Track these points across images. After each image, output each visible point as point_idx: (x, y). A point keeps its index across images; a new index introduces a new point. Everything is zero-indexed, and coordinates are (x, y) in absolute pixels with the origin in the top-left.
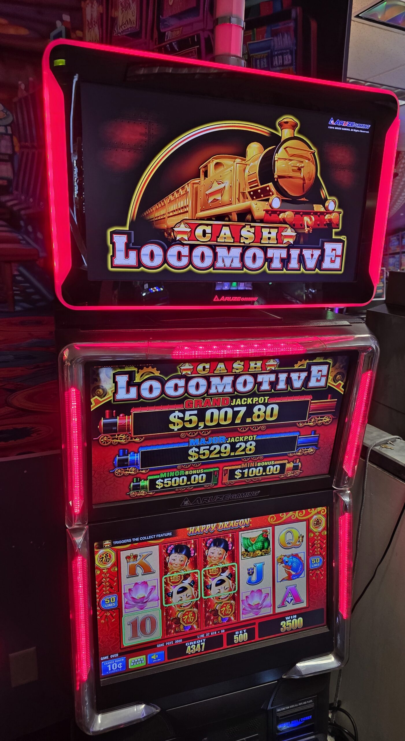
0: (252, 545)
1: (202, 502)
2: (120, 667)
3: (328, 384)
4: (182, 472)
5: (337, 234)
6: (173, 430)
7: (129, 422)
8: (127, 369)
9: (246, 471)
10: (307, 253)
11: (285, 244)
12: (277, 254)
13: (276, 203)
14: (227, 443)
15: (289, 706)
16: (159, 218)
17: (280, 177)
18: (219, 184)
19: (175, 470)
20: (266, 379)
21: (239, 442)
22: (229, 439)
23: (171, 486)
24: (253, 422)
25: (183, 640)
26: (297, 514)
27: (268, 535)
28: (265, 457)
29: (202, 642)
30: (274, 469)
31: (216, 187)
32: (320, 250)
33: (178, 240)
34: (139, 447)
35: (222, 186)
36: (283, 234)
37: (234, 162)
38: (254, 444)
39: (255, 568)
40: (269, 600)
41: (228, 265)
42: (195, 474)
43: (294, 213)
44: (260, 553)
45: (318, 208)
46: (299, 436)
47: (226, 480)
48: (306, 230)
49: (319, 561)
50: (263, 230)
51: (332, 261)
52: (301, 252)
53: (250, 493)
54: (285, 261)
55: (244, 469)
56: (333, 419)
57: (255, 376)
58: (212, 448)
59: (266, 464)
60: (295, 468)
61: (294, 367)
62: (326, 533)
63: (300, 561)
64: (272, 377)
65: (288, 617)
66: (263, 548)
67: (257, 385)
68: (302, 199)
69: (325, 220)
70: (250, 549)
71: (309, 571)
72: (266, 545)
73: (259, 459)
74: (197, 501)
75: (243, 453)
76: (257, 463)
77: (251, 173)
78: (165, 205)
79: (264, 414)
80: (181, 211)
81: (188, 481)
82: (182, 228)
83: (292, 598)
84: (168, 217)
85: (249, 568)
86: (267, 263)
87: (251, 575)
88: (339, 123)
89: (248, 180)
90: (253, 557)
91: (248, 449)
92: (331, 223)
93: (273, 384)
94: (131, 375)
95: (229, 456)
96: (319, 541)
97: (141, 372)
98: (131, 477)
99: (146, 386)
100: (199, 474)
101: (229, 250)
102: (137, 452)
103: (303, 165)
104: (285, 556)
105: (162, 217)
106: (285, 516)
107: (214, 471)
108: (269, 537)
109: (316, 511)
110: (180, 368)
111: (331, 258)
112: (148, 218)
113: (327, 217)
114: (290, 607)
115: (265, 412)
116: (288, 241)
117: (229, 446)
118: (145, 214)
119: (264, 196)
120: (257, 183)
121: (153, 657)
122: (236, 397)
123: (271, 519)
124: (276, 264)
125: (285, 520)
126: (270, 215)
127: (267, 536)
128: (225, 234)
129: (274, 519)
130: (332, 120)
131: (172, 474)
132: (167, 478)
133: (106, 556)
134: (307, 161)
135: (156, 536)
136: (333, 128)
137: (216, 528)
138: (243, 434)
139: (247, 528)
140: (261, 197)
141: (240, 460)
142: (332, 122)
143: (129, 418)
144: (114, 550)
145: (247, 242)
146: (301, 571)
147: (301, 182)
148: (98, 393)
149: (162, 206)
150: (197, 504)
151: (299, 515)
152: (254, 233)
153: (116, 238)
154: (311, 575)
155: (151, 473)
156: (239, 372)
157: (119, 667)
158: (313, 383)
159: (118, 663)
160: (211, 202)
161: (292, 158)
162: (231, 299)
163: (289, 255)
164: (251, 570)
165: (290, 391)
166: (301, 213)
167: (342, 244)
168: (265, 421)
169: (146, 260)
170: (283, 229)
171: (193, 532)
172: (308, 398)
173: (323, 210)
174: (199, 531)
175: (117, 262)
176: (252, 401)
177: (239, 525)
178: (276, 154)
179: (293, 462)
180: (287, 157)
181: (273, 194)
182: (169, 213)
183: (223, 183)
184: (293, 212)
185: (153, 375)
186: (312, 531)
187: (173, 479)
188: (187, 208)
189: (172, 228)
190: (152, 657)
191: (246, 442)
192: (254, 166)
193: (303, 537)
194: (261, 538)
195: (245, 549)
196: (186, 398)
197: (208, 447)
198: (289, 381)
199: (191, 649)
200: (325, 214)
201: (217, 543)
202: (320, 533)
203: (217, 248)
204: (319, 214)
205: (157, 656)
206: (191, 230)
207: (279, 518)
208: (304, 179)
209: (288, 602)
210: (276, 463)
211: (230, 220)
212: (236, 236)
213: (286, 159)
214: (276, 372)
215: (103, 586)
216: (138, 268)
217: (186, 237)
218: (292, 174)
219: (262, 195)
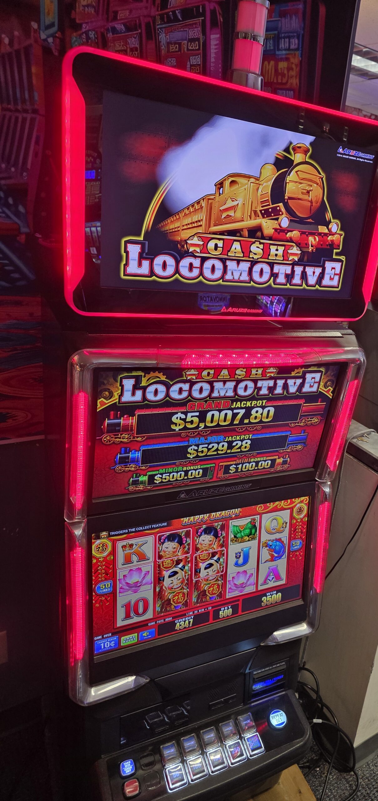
0: (241, 531)
1: (198, 495)
2: (113, 645)
3: (319, 390)
4: (180, 468)
5: (337, 254)
6: (175, 430)
7: (132, 423)
8: (134, 374)
9: (240, 466)
11: (290, 261)
12: (282, 270)
13: (285, 222)
14: (224, 442)
15: (265, 669)
16: (174, 230)
17: (290, 198)
18: (233, 201)
19: (173, 466)
20: (265, 385)
21: (236, 441)
22: (227, 438)
23: (169, 481)
24: (250, 423)
25: (173, 618)
26: (283, 503)
27: (255, 523)
28: (258, 454)
29: (190, 618)
30: (265, 464)
31: (230, 204)
32: (321, 268)
33: (191, 252)
34: (141, 446)
35: (235, 203)
36: (289, 251)
37: (249, 181)
38: (249, 442)
39: (242, 551)
40: (253, 579)
41: (236, 278)
42: (192, 470)
43: (301, 232)
44: (248, 538)
45: (322, 229)
46: (290, 434)
47: (221, 475)
48: (311, 249)
49: (299, 544)
50: (271, 247)
51: (331, 279)
52: (304, 269)
53: (242, 486)
54: (289, 277)
55: (239, 464)
56: (321, 420)
57: (255, 381)
58: (210, 447)
59: (259, 459)
60: (285, 462)
61: (291, 374)
62: (307, 519)
63: (283, 545)
64: (271, 383)
65: (269, 593)
66: (250, 534)
67: (256, 390)
68: (309, 220)
69: (327, 241)
70: (239, 535)
71: (290, 553)
72: (253, 531)
73: (253, 455)
74: (193, 494)
75: (239, 450)
76: (251, 459)
77: (264, 193)
78: (180, 218)
79: (261, 415)
80: (195, 225)
81: (185, 476)
82: (196, 241)
83: (273, 577)
84: (182, 230)
85: (237, 552)
86: (272, 278)
87: (238, 558)
88: (346, 151)
89: (261, 199)
90: (241, 542)
91: (243, 447)
92: (333, 244)
93: (271, 389)
94: (138, 379)
95: (226, 453)
96: (300, 527)
97: (148, 376)
98: (132, 473)
99: (151, 389)
100: (196, 470)
101: (238, 264)
102: (138, 449)
103: (311, 188)
104: (269, 540)
105: (176, 230)
106: (271, 506)
107: (211, 467)
108: (256, 524)
109: (299, 500)
110: (186, 374)
111: (330, 276)
112: (163, 229)
113: (330, 238)
114: (271, 584)
116: (293, 259)
117: (226, 445)
118: (160, 226)
120: (269, 202)
121: (145, 634)
122: (237, 401)
123: (259, 508)
124: (281, 279)
125: (271, 509)
126: (279, 233)
127: (254, 524)
128: (235, 249)
129: (262, 508)
130: (341, 148)
131: (171, 470)
132: (165, 473)
133: (103, 546)
134: (315, 185)
135: (151, 527)
136: (342, 156)
137: (209, 518)
138: (240, 434)
139: (237, 517)
141: (236, 456)
142: (341, 150)
143: (132, 419)
144: (111, 540)
145: (256, 257)
146: (282, 553)
147: (309, 204)
148: (104, 395)
149: (177, 219)
150: (193, 497)
151: (285, 504)
152: (262, 250)
153: (130, 247)
154: (291, 556)
155: (150, 469)
156: (241, 378)
157: (111, 645)
158: (306, 389)
159: (110, 642)
160: (225, 218)
161: (302, 181)
162: (238, 310)
163: (293, 271)
164: (238, 554)
165: (286, 395)
166: (307, 233)
167: (340, 263)
168: (261, 422)
169: (158, 270)
170: (289, 247)
171: (187, 522)
172: (301, 402)
173: (326, 231)
174: (193, 521)
175: (130, 270)
176: (251, 404)
177: (230, 514)
178: (288, 176)
179: (283, 458)
180: (298, 180)
181: (282, 214)
182: (183, 226)
183: (236, 201)
184: (299, 231)
185: (159, 379)
186: (294, 518)
187: (171, 475)
188: (201, 222)
189: (186, 240)
190: (143, 635)
191: (242, 441)
192: (268, 186)
193: (286, 523)
194: (250, 525)
195: (234, 536)
196: (190, 401)
197: (207, 446)
198: (285, 387)
199: (180, 625)
200: (328, 235)
201: (207, 531)
202: (302, 519)
203: (227, 261)
204: (323, 235)
205: (148, 633)
206: (203, 244)
207: (266, 508)
208: (311, 202)
209: (270, 580)
210: (267, 458)
211: (241, 236)
212: (246, 251)
213: (297, 182)
214: (275, 379)
215: (99, 574)
216: (151, 277)
217: (198, 250)
218: (300, 196)
219: (272, 214)
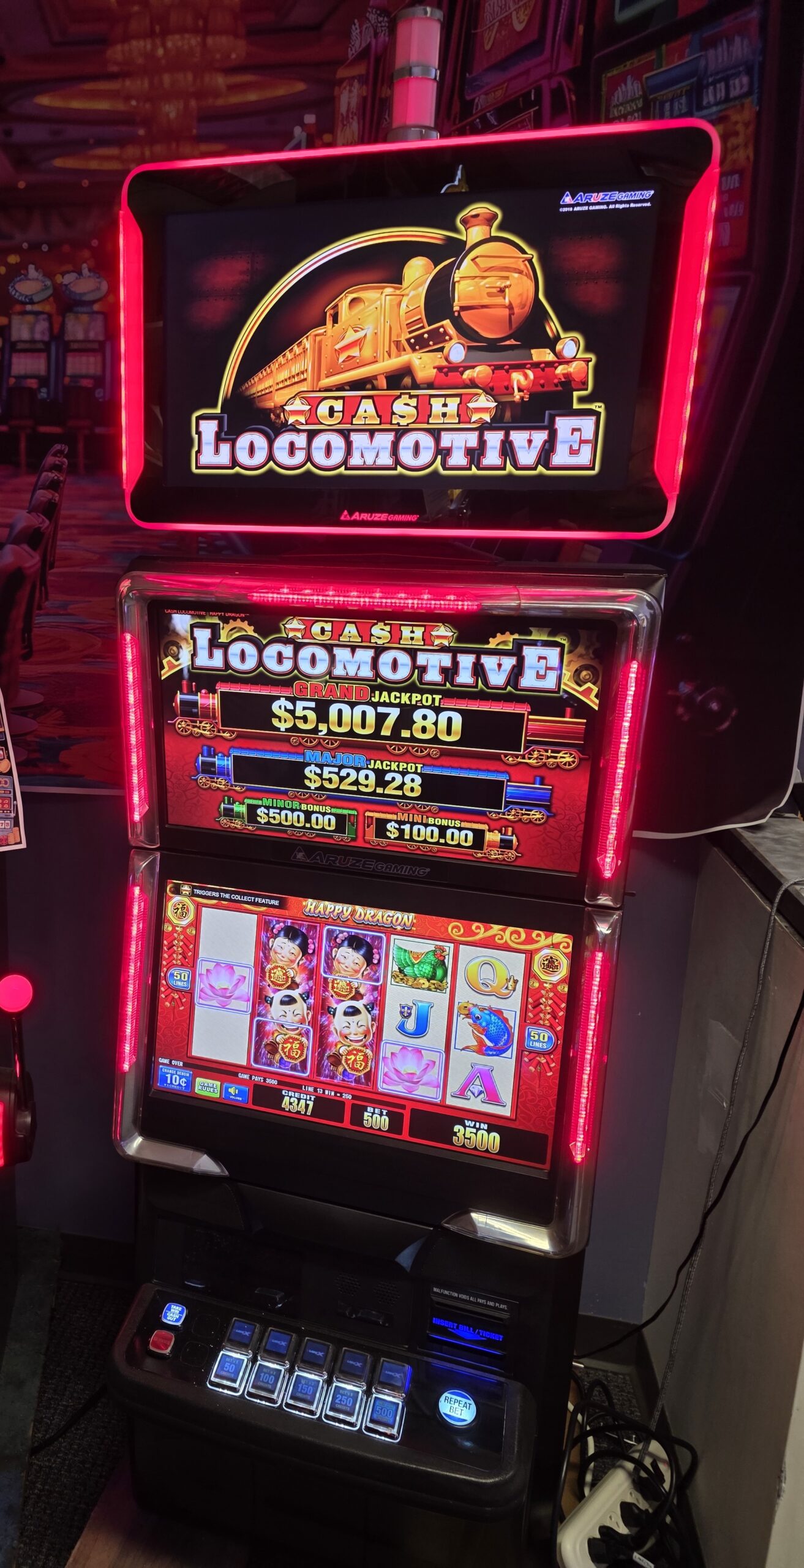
0: (413, 965)
1: (326, 862)
2: (183, 1085)
3: (563, 686)
4: (297, 805)
5: (581, 400)
6: (279, 730)
7: (214, 704)
8: (208, 620)
9: (407, 827)
10: (518, 438)
11: (474, 422)
12: (460, 442)
13: (457, 352)
14: (367, 768)
16: (264, 392)
17: (463, 308)
18: (356, 331)
19: (283, 797)
20: (434, 663)
21: (390, 771)
22: (372, 762)
23: (281, 825)
24: (413, 739)
25: (280, 1083)
26: (507, 935)
27: (444, 957)
28: (441, 809)
29: (308, 1098)
30: (461, 836)
31: (351, 337)
32: (547, 432)
33: (291, 425)
34: (231, 748)
35: (361, 334)
36: (471, 405)
37: (383, 293)
38: (418, 780)
39: (414, 1007)
40: (435, 1074)
41: (370, 462)
43: (493, 367)
44: (427, 984)
45: (541, 355)
46: (508, 781)
47: (371, 834)
48: (517, 396)
49: (546, 1039)
50: (433, 401)
51: (573, 452)
52: (507, 435)
53: (411, 869)
54: (475, 454)
55: (404, 823)
56: (580, 759)
57: (412, 653)
58: (343, 773)
59: (445, 822)
61: (487, 644)
62: (566, 990)
63: (506, 1026)
64: (446, 660)
65: (470, 1122)
66: (433, 977)
67: (416, 671)
68: (508, 343)
69: (556, 376)
70: (408, 970)
71: (523, 1051)
72: (440, 973)
73: (430, 811)
75: (400, 793)
76: (427, 817)
77: (411, 308)
78: (272, 372)
79: (434, 727)
80: (297, 379)
81: (306, 822)
82: (298, 405)
83: (481, 1089)
84: (277, 390)
85: (403, 1003)
86: (439, 457)
87: (405, 1017)
88: (582, 197)
89: (406, 320)
90: (412, 986)
91: (407, 787)
92: (570, 381)
93: (449, 673)
94: (215, 631)
95: (374, 793)
96: (551, 1002)
97: (228, 626)
98: (223, 794)
100: (324, 814)
101: (372, 437)
102: (226, 753)
103: (508, 283)
104: (475, 1006)
105: (268, 391)
106: (480, 931)
107: (349, 815)
108: (446, 961)
109: (549, 941)
110: (285, 627)
111: (571, 446)
112: (248, 393)
113: (560, 370)
114: (475, 1104)
115: (436, 724)
116: (481, 418)
117: (372, 776)
118: (244, 388)
119: (434, 344)
120: (422, 322)
121: (232, 1091)
122: (381, 688)
123: (455, 928)
124: (458, 458)
125: (481, 940)
126: (446, 374)
127: (442, 958)
128: (365, 412)
129: (459, 931)
130: (567, 195)
131: (281, 804)
132: (273, 808)
133: (183, 908)
134: (516, 275)
135: (257, 900)
136: (571, 209)
137: (352, 915)
138: (398, 758)
139: (405, 932)
140: (430, 346)
141: (394, 804)
142: (567, 199)
143: (214, 698)
144: (195, 902)
145: (403, 422)
146: (505, 1044)
147: (507, 312)
148: (172, 652)
149: (268, 374)
151: (513, 938)
152: (416, 408)
153: (204, 425)
154: (526, 1060)
155: (248, 794)
156: (383, 644)
157: (181, 1083)
158: (528, 680)
159: (181, 1077)
160: (344, 361)
161: (485, 274)
162: (371, 517)
163: (482, 443)
164: (406, 1008)
165: (482, 690)
166: (507, 367)
167: (594, 418)
168: (435, 740)
169: (243, 456)
170: (470, 396)
171: (312, 909)
172: (523, 709)
173: (550, 357)
174: (325, 911)
175: (203, 460)
176: (410, 698)
177: (392, 922)
178: (457, 271)
180: (478, 273)
181: (451, 339)
182: (278, 383)
183: (362, 329)
184: (489, 366)
185: (244, 633)
187: (284, 813)
188: (306, 374)
189: (283, 407)
190: (230, 1090)
191: (404, 773)
192: (418, 295)
193: (516, 982)
194: (431, 958)
195: (399, 969)
196: (296, 677)
197: (336, 770)
198: (478, 670)
199: (291, 1103)
200: (557, 364)
202: (554, 986)
203: (352, 434)
204: (543, 365)
205: (237, 1091)
206: (311, 409)
207: (469, 932)
208: (510, 307)
209: (474, 1094)
210: (464, 825)
211: (374, 388)
212: (384, 412)
213: (476, 277)
214: (454, 652)
215: (174, 952)
216: (233, 468)
217: (302, 419)
218: (487, 301)
219: (431, 343)
